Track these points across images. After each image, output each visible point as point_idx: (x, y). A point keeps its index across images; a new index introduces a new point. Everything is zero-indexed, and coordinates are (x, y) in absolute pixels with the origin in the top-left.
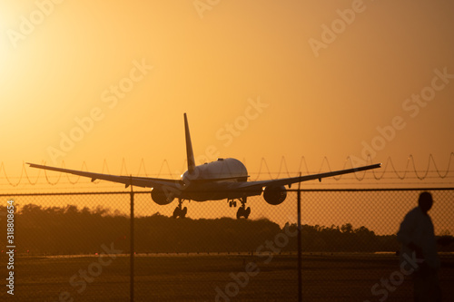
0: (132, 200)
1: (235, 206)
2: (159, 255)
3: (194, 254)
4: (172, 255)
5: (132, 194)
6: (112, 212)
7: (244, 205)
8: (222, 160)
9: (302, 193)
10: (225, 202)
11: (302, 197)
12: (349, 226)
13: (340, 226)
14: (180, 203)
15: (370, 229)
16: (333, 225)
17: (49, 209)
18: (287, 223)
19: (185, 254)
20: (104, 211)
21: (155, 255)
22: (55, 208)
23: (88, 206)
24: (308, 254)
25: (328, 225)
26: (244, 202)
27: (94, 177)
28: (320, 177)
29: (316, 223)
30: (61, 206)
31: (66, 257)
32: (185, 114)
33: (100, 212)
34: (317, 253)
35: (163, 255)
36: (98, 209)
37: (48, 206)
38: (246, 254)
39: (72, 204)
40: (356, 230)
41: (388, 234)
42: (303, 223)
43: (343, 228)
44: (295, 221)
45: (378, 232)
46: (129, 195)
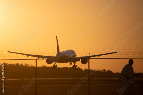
0: (36, 61)
1: (72, 64)
2: (45, 79)
3: (56, 79)
4: (49, 79)
5: (36, 60)
6: (30, 66)
7: (75, 64)
8: (68, 50)
9: (90, 59)
10: (69, 63)
11: (90, 61)
12: (105, 70)
13: (102, 70)
14: (55, 63)
15: (111, 71)
16: (100, 70)
17: (10, 64)
18: (85, 69)
19: (53, 79)
20: (28, 65)
21: (43, 79)
22: (12, 64)
23: (22, 63)
24: (92, 78)
25: (98, 69)
26: (75, 63)
27: (28, 55)
28: (98, 56)
29: (94, 69)
30: (14, 64)
31: (15, 79)
32: (57, 36)
33: (26, 65)
34: (95, 78)
35: (46, 79)
36: (26, 64)
37: (10, 63)
38: (72, 78)
39: (17, 63)
40: (107, 71)
41: (117, 72)
42: (90, 69)
43: (103, 70)
44: (88, 68)
45: (114, 72)
46: (35, 60)
